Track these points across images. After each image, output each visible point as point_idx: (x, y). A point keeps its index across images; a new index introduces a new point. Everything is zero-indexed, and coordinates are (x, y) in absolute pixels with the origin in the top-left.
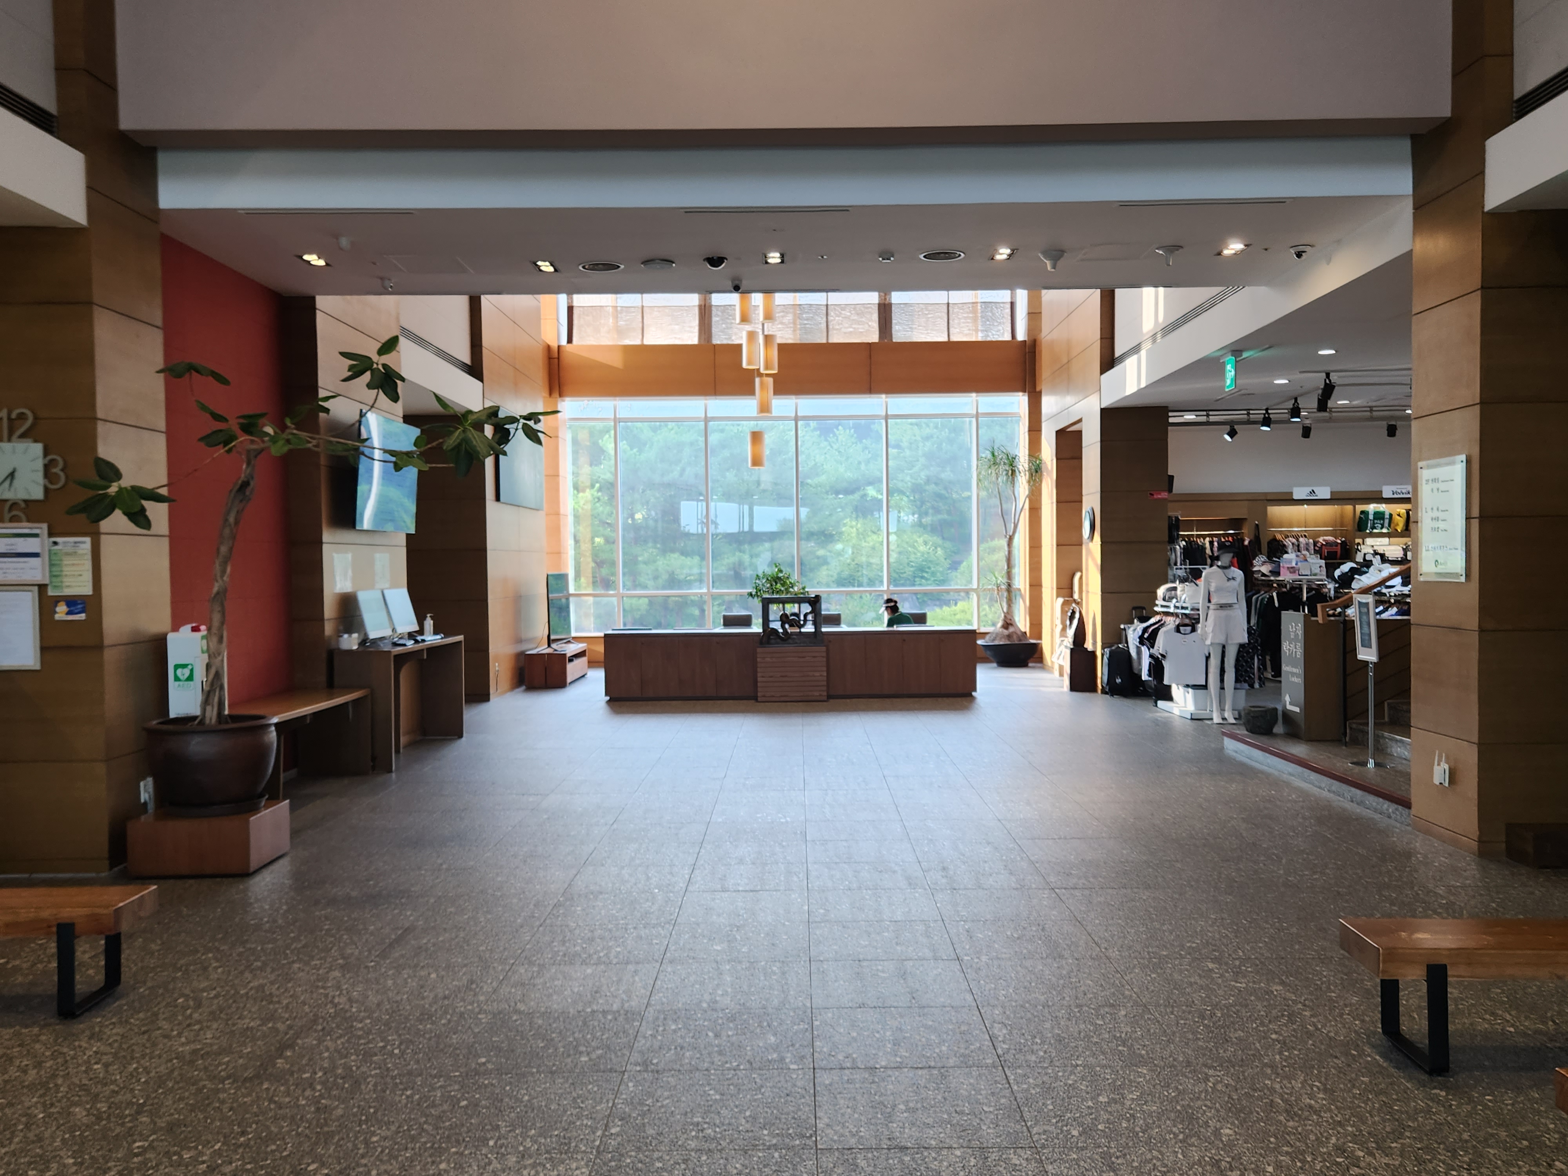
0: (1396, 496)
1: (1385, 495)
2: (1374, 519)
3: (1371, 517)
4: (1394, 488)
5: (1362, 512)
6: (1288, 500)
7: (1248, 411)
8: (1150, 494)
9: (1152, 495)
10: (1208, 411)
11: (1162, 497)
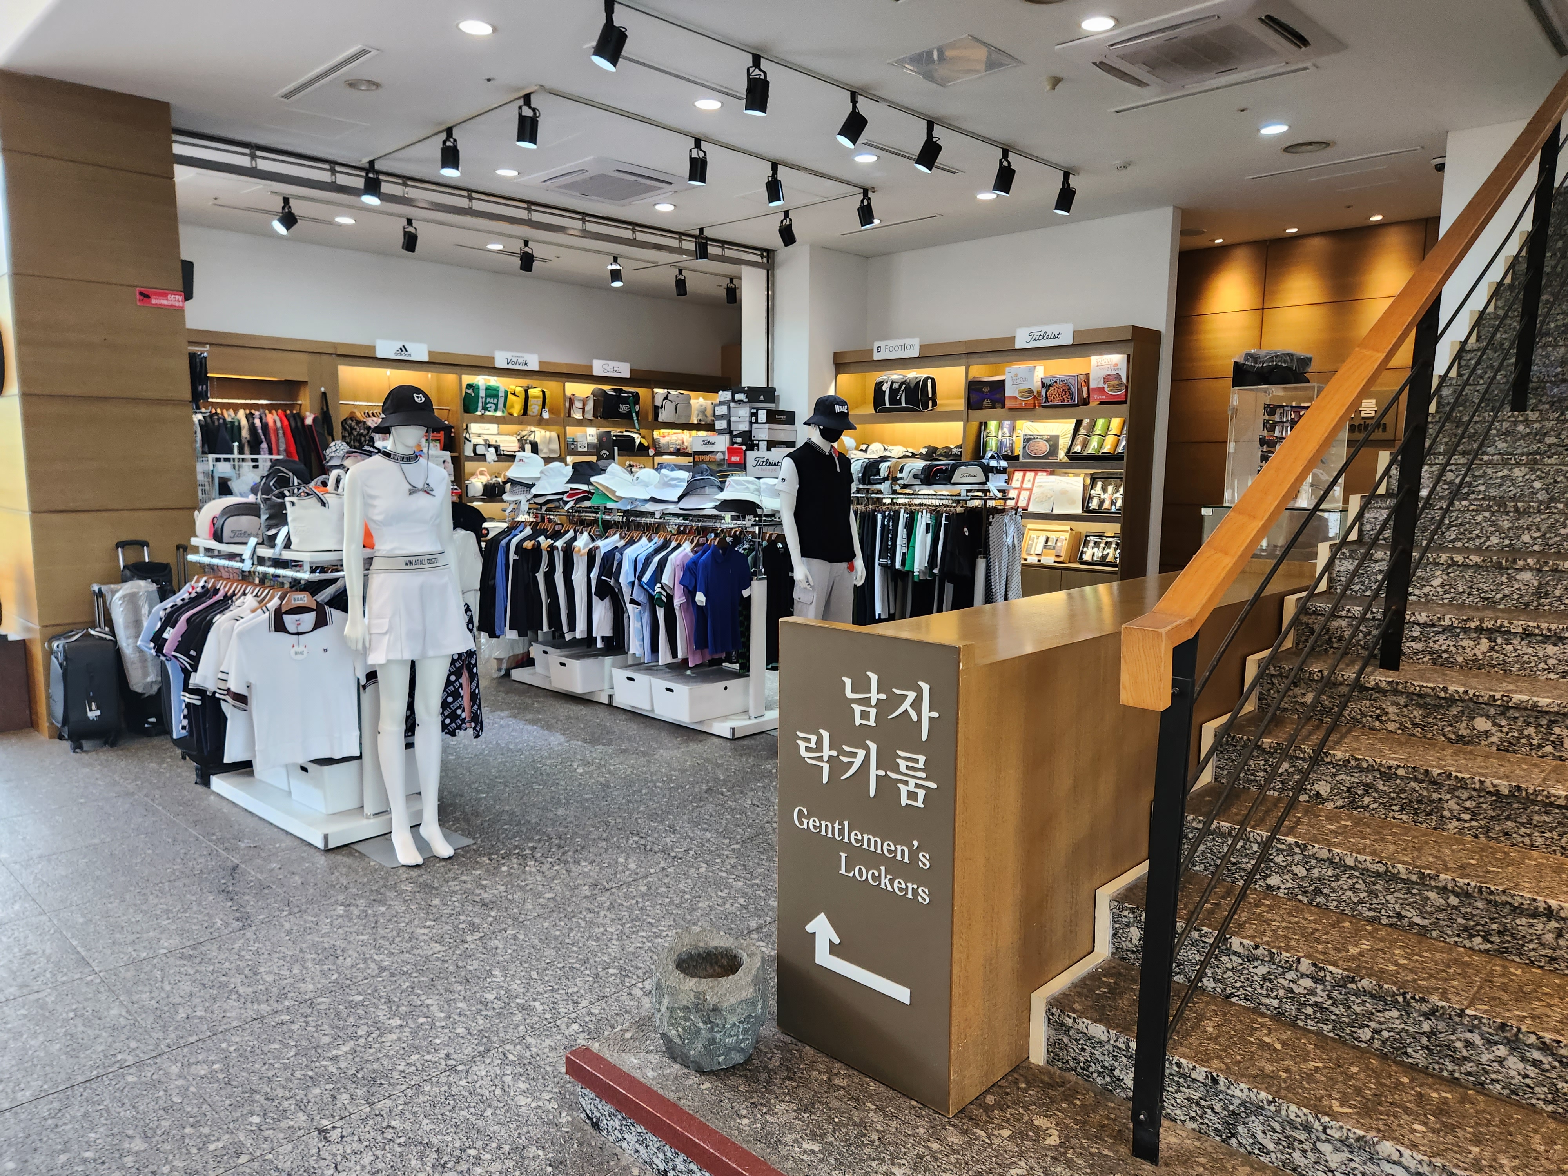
0: (510, 366)
1: (498, 364)
2: (487, 396)
3: (482, 393)
4: (509, 355)
5: (469, 386)
6: (368, 358)
7: (332, 165)
8: (141, 294)
9: (145, 296)
10: (254, 148)
11: (170, 303)
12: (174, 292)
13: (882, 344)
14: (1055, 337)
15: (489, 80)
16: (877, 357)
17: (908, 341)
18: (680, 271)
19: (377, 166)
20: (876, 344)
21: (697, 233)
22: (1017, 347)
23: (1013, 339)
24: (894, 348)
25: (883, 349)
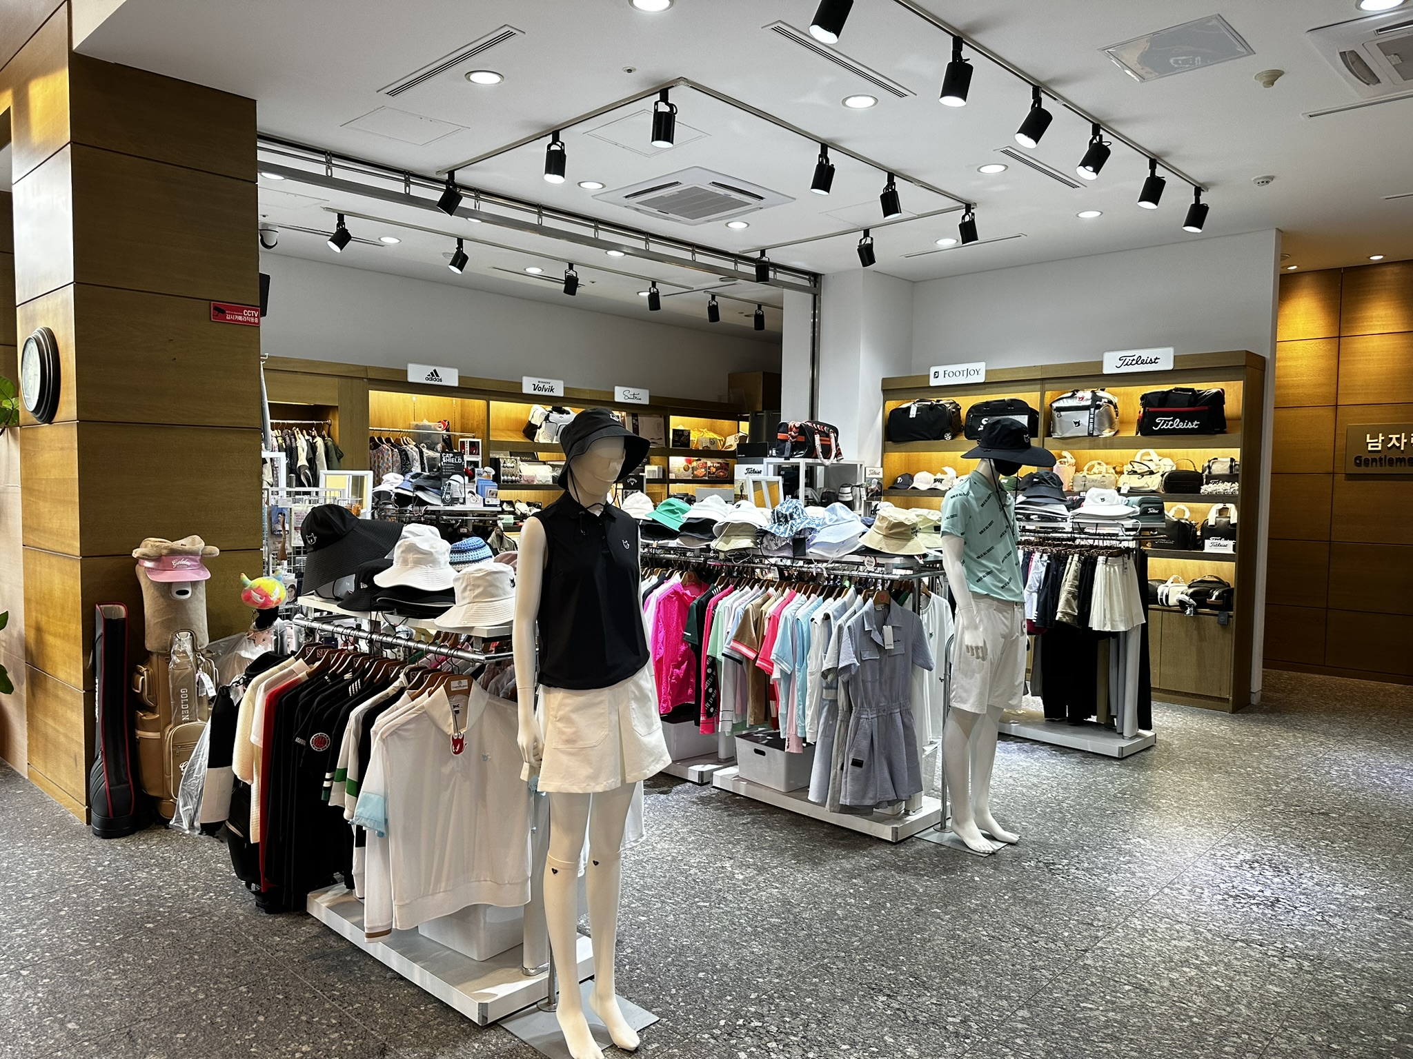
7: (408, 175)
8: (216, 308)
9: (220, 311)
10: (330, 155)
11: (245, 319)
12: (251, 307)
13: (941, 369)
14: (1151, 362)
15: (629, 71)
16: (933, 382)
17: (971, 366)
18: (713, 298)
19: (460, 176)
20: (933, 370)
21: (757, 255)
22: (1105, 372)
23: (1100, 364)
24: (954, 374)
25: (941, 374)
